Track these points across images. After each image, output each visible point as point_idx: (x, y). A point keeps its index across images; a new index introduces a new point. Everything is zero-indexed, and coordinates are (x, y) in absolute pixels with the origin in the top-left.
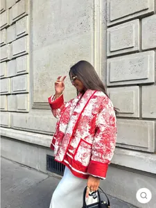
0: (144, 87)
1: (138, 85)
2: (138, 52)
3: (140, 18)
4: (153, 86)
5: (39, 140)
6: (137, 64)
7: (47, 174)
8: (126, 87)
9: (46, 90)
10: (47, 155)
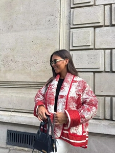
9: (10, 70)
10: (8, 130)
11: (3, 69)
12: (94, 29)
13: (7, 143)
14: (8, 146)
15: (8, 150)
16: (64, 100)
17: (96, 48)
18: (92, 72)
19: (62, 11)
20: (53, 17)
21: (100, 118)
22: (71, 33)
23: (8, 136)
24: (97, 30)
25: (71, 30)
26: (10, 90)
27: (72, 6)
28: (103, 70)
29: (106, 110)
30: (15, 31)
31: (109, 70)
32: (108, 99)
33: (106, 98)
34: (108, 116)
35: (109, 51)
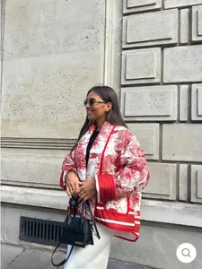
2: (158, 84)
4: (175, 124)
5: (9, 195)
6: (158, 98)
7: (20, 246)
9: (24, 121)
10: (22, 218)
11: (12, 118)
12: (162, 49)
13: (21, 239)
14: (23, 242)
15: (21, 250)
16: (97, 160)
17: (164, 81)
18: (157, 122)
19: (108, 20)
21: (170, 198)
22: (123, 57)
23: (21, 226)
25: (124, 52)
26: (24, 152)
27: (125, 12)
28: (176, 119)
29: (181, 186)
30: (32, 55)
31: (186, 119)
33: (181, 165)
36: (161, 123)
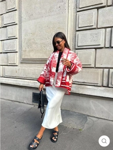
0: (98, 50)
1: (94, 48)
2: (95, 29)
3: (98, 8)
4: (103, 49)
6: (95, 36)
8: (88, 50)
9: (32, 50)
10: (33, 93)
11: (27, 50)
13: (33, 102)
14: (34, 103)
15: (33, 106)
17: (98, 27)
20: (62, 3)
22: (78, 16)
23: (33, 97)
24: (100, 10)
25: (78, 13)
26: (33, 65)
28: (103, 46)
29: (104, 79)
30: (34, 19)
31: (109, 46)
32: (106, 70)
33: (105, 69)
34: (105, 84)
35: (110, 29)
36: (96, 49)
